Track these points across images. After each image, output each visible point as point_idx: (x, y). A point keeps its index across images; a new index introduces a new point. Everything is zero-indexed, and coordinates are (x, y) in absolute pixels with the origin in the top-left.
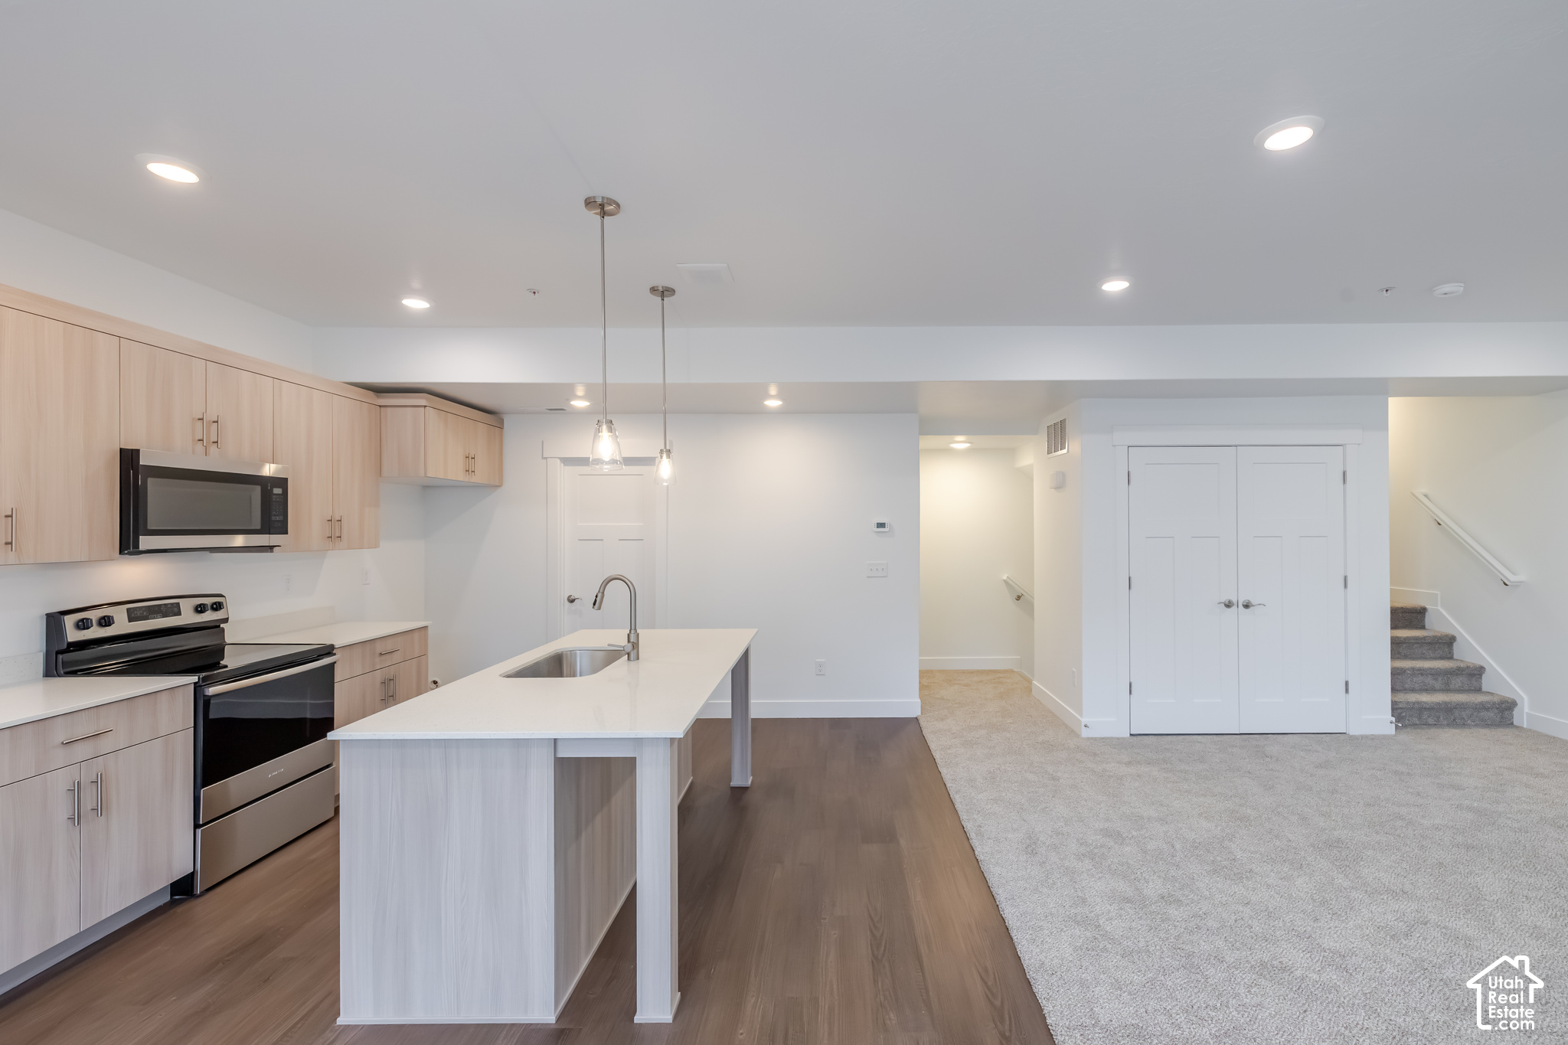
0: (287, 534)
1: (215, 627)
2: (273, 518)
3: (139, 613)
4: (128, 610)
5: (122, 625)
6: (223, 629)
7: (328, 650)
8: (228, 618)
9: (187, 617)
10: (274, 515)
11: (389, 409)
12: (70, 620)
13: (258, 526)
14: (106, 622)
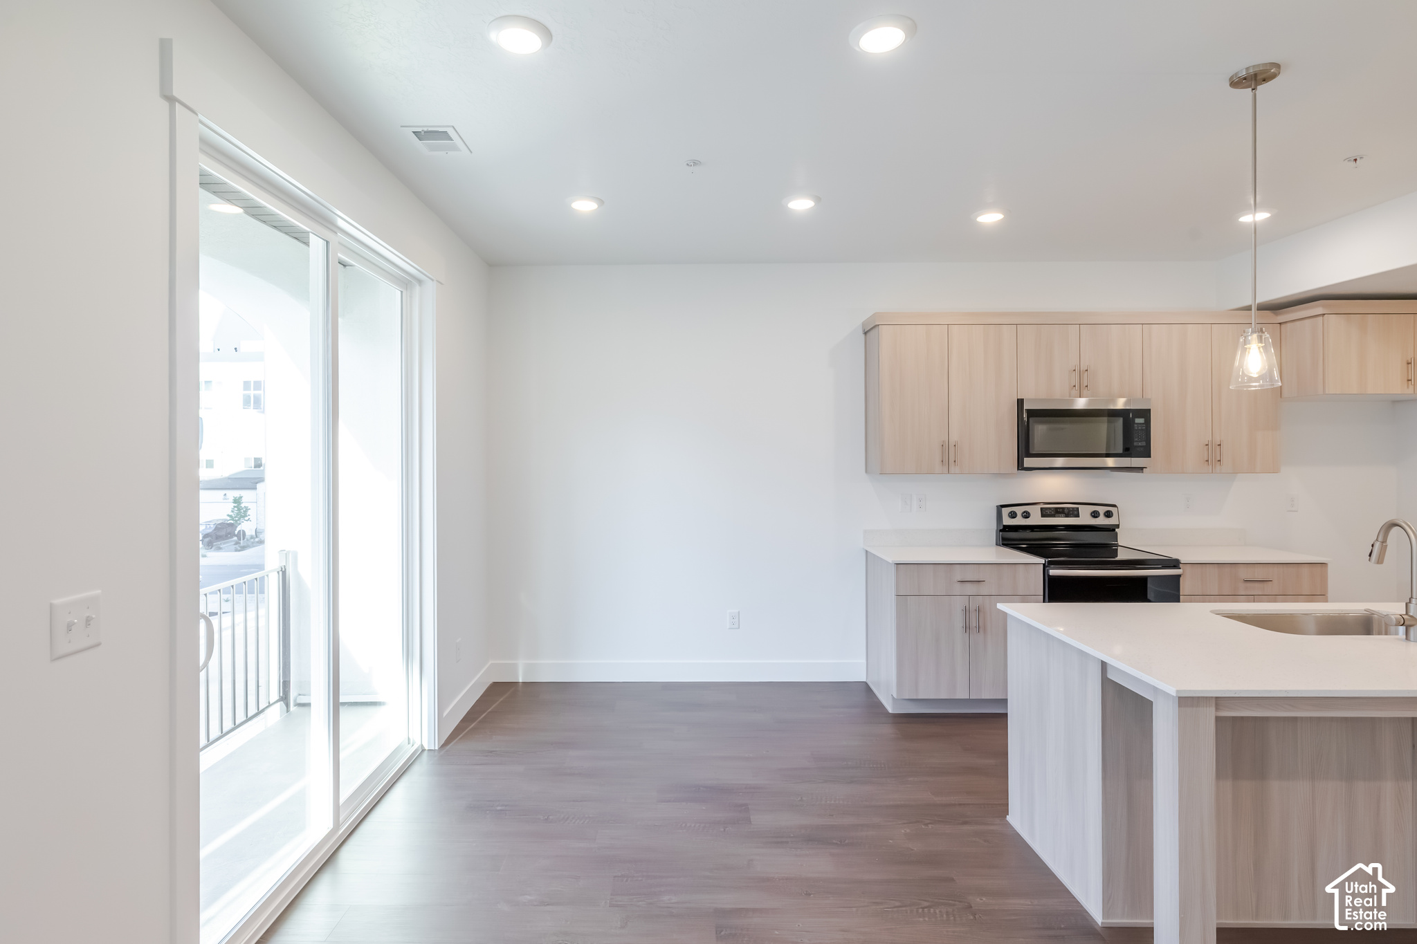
0: (1150, 457)
1: (1112, 529)
2: (1135, 444)
3: (1048, 512)
4: (1041, 509)
5: (1036, 519)
6: (1117, 533)
7: (1175, 564)
8: (1119, 525)
9: (1085, 519)
10: (1137, 441)
11: (1289, 324)
12: (1005, 511)
13: (1120, 451)
14: (1026, 515)
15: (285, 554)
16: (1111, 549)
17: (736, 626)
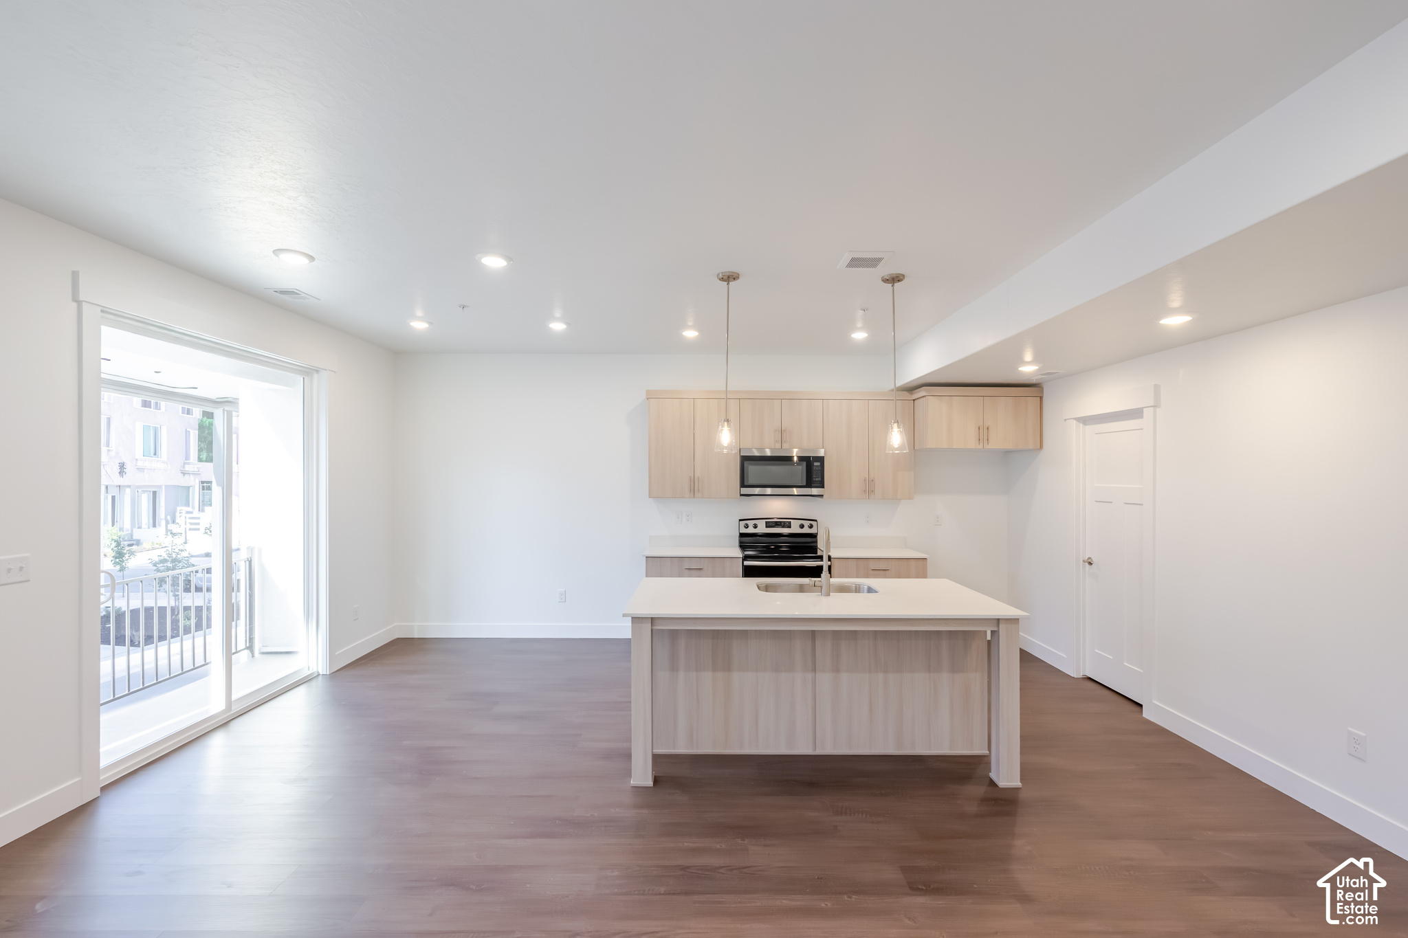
0: (826, 487)
1: (814, 536)
2: (814, 479)
3: (771, 524)
4: (766, 522)
5: (762, 529)
6: (817, 538)
8: (818, 533)
9: (795, 529)
10: (815, 477)
11: (917, 401)
12: (743, 523)
13: (805, 484)
14: (755, 526)
15: (251, 550)
16: (814, 549)
17: (564, 600)
